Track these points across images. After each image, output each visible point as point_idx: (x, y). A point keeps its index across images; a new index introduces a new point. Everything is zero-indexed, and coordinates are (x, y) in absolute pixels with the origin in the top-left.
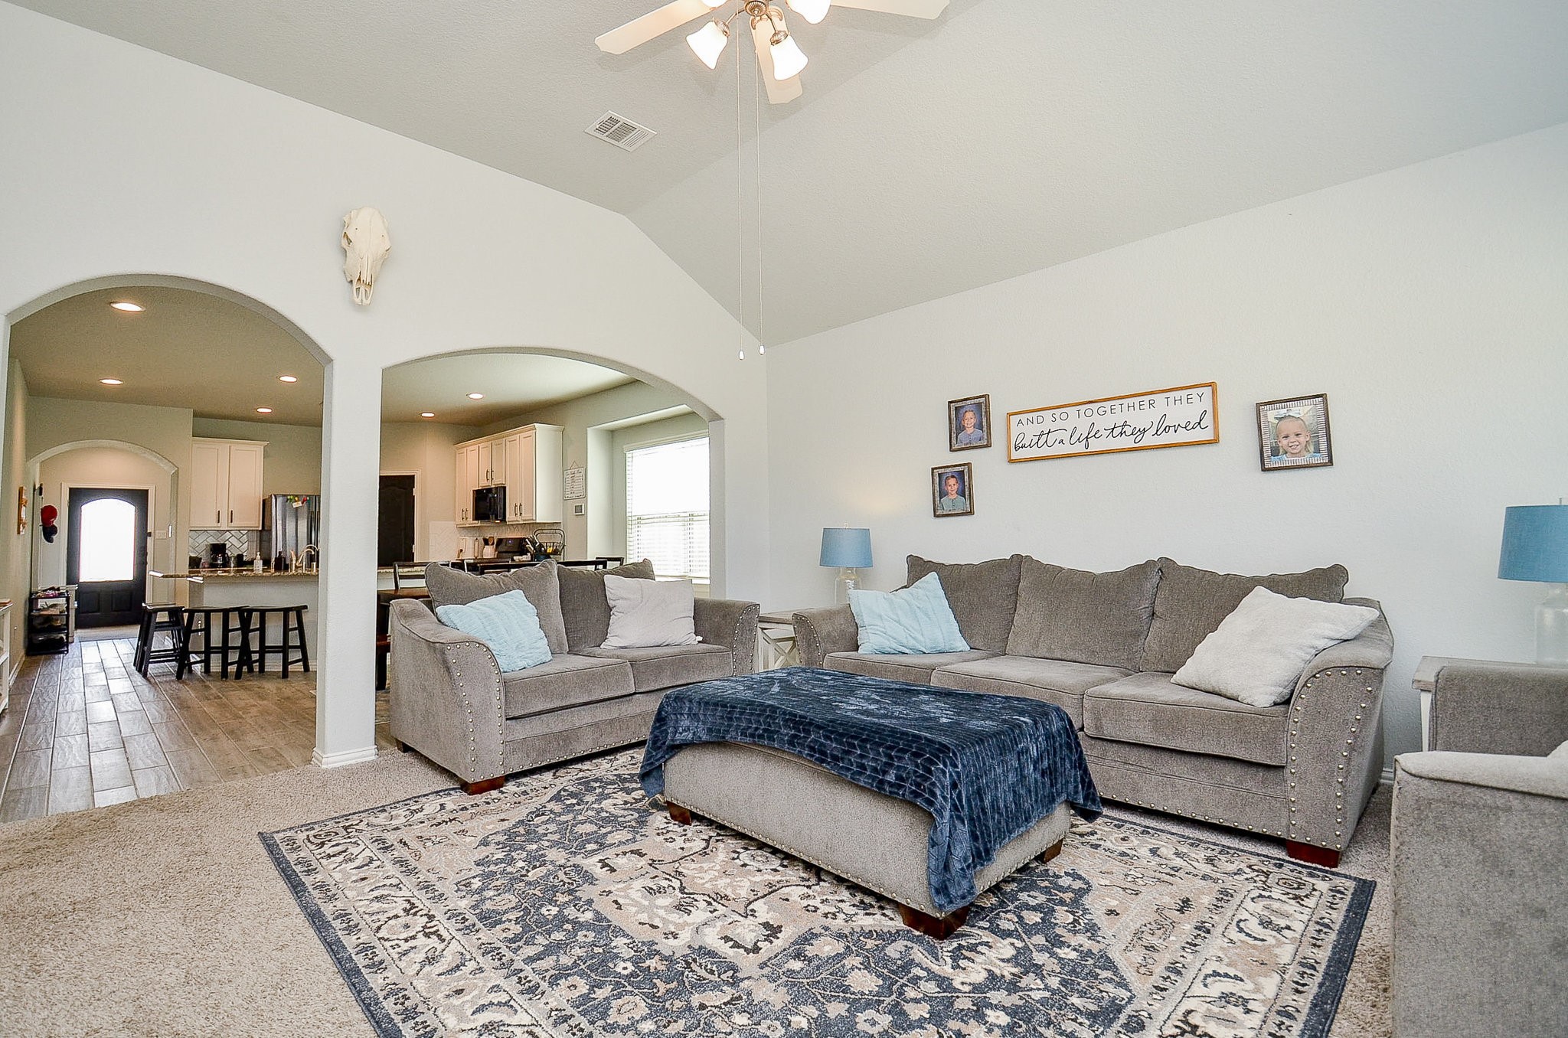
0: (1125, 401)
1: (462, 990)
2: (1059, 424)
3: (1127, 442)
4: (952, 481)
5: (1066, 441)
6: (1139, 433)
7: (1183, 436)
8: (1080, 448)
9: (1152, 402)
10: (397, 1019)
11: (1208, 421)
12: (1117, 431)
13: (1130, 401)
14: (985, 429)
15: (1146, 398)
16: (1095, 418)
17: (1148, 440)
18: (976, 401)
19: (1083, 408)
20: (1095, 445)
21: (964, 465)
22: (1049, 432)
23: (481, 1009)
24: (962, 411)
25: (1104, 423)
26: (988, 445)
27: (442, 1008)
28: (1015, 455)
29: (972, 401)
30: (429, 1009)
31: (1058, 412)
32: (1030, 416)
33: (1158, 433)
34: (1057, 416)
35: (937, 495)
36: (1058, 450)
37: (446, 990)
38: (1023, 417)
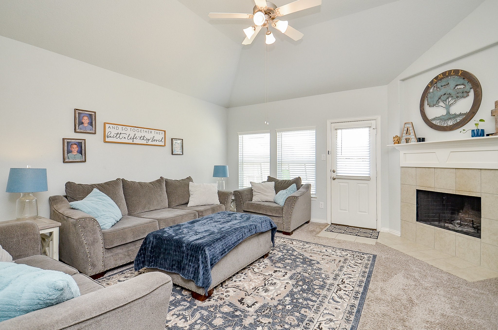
0: (145, 129)
1: (335, 308)
2: (124, 132)
3: (144, 142)
4: (75, 146)
5: (126, 138)
6: (148, 140)
7: (158, 143)
8: (131, 141)
9: (151, 132)
10: (354, 314)
11: (163, 140)
12: (142, 138)
13: (146, 130)
14: (94, 126)
15: (150, 130)
16: (136, 132)
17: (150, 143)
18: (90, 113)
19: (132, 128)
20: (136, 141)
21: (83, 140)
22: (121, 134)
23: (337, 302)
24: (82, 115)
25: (138, 135)
26: (95, 133)
27: (344, 308)
28: (107, 140)
29: (88, 113)
30: (346, 310)
31: (124, 127)
32: (114, 126)
33: (152, 141)
34: (124, 129)
35: (66, 152)
36: (123, 141)
37: (338, 311)
38: (111, 126)
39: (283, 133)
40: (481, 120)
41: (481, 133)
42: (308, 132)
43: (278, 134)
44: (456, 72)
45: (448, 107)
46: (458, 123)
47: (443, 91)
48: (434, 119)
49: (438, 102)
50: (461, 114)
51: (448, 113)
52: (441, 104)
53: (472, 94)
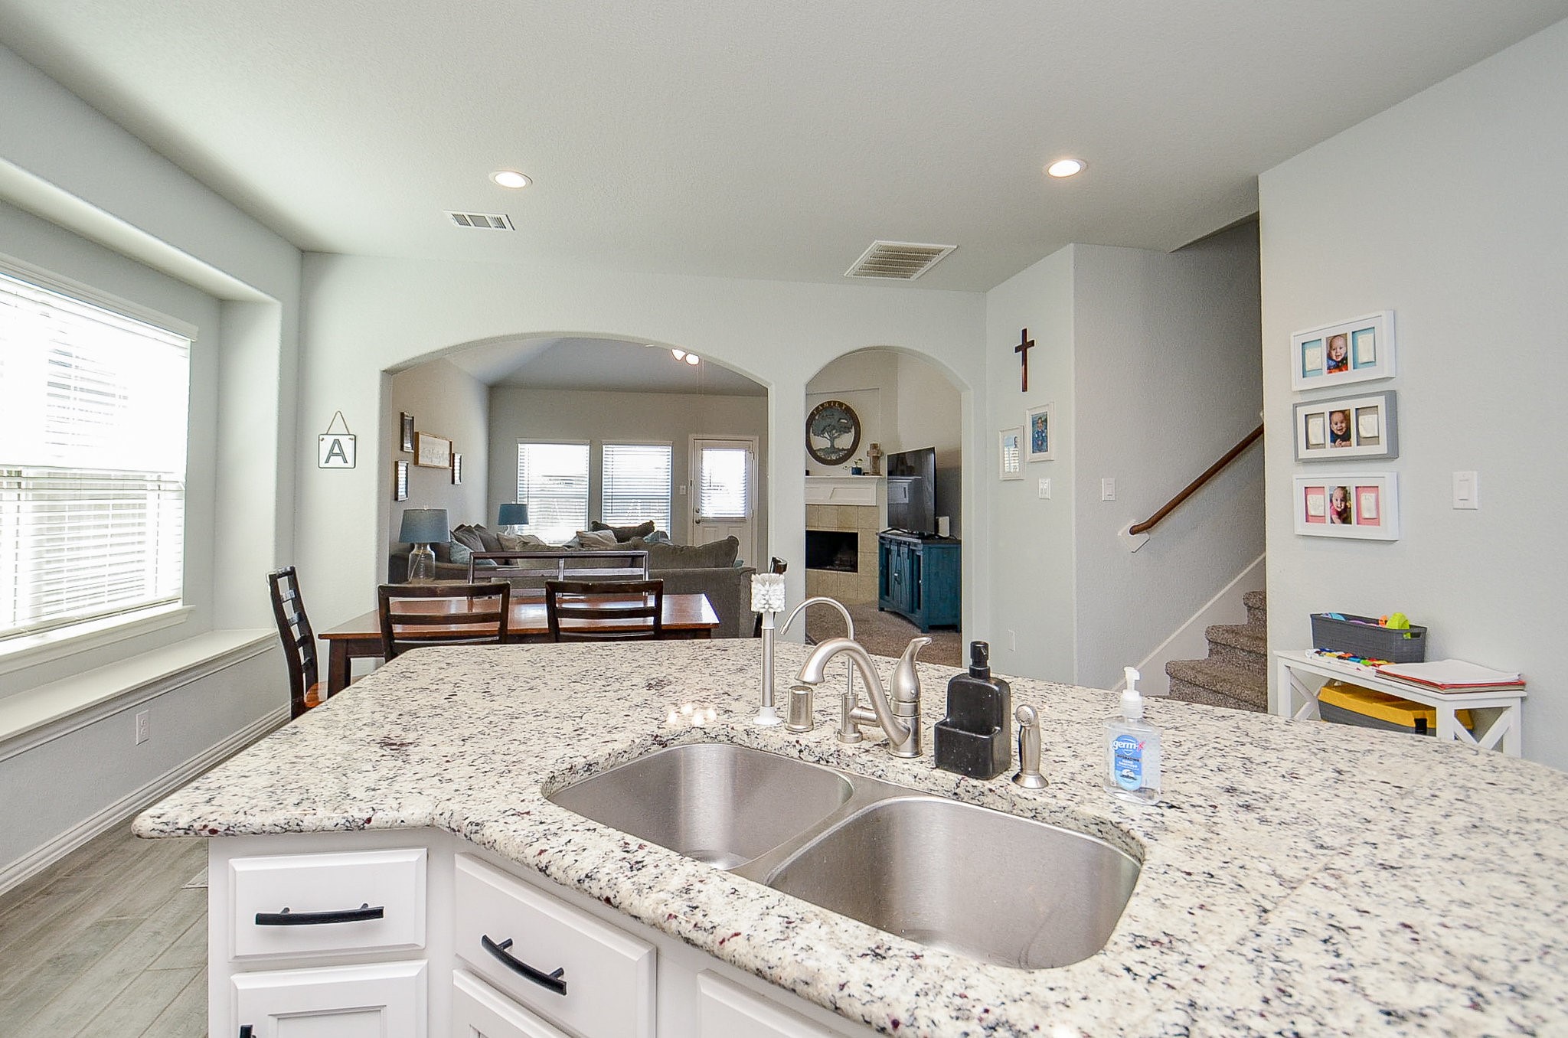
39: (616, 448)
40: (860, 460)
41: (858, 471)
42: (659, 449)
43: (604, 449)
44: (841, 404)
45: (832, 440)
46: (840, 458)
47: (828, 421)
48: (818, 450)
49: (823, 432)
50: (843, 449)
51: (832, 445)
52: (826, 435)
53: (853, 430)
